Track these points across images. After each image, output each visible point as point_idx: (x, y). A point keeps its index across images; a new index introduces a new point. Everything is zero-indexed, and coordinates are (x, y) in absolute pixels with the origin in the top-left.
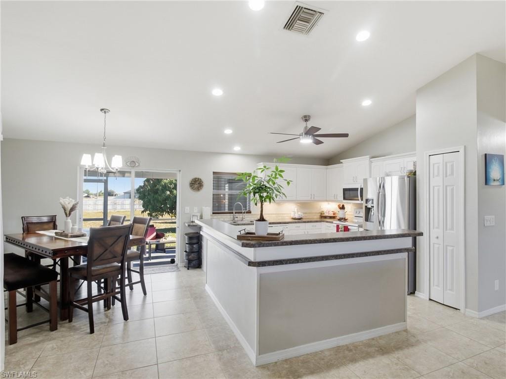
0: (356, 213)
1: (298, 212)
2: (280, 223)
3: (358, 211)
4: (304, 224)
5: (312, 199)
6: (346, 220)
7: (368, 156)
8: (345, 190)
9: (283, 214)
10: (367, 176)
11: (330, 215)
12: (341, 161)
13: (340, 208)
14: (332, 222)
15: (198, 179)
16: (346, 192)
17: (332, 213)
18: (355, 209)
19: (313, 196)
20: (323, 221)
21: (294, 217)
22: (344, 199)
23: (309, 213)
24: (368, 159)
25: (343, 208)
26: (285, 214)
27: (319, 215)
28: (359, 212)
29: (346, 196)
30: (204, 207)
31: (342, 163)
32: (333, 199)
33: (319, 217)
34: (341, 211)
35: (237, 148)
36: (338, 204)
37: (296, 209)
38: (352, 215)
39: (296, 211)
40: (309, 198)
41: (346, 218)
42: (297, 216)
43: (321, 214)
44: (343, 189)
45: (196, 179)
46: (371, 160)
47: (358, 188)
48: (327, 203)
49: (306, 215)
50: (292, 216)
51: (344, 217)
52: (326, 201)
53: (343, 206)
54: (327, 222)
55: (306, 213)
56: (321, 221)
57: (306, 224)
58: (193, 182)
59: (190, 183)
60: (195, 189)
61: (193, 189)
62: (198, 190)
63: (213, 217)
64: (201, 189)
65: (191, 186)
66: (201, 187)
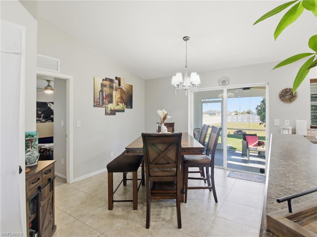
15: (290, 89)
45: (286, 89)
58: (283, 94)
59: (280, 95)
60: (285, 101)
61: (284, 101)
62: (290, 102)
63: (311, 132)
64: (294, 100)
65: (280, 98)
66: (294, 98)
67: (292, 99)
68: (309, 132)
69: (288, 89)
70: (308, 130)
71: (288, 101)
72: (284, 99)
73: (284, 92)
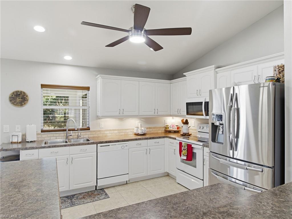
0: (200, 128)
1: (141, 126)
2: (118, 141)
3: (202, 126)
4: (146, 141)
5: (156, 114)
6: (190, 135)
7: (213, 66)
8: (188, 104)
9: (126, 130)
10: (212, 88)
11: (174, 130)
12: (184, 74)
13: (184, 123)
14: (175, 139)
15: (21, 92)
16: (189, 107)
17: (176, 127)
18: (198, 124)
19: (156, 111)
20: (167, 137)
21: (137, 132)
22: (188, 113)
23: (154, 128)
24: (214, 69)
25: (186, 123)
26: (128, 129)
27: (164, 129)
28: (203, 128)
29: (190, 110)
30: (28, 126)
31: (185, 76)
32: (177, 114)
33: (163, 131)
34: (185, 126)
35: (68, 58)
36: (182, 119)
37: (139, 124)
38: (196, 130)
39: (139, 126)
40: (152, 113)
41: (190, 133)
42: (140, 132)
43: (166, 128)
44: (187, 103)
45: (17, 92)
46: (216, 70)
47: (202, 102)
48: (171, 118)
49: (151, 130)
50: (135, 131)
51: (187, 132)
52: (171, 116)
53: (187, 120)
54: (170, 138)
55: (150, 128)
56: (164, 137)
57: (149, 140)
58: (13, 96)
59: (10, 97)
60: (16, 105)
61: (14, 104)
62: (21, 106)
63: (41, 136)
64: (25, 104)
65: (11, 101)
66: (25, 102)
67: (23, 103)
68: (40, 136)
69: (19, 92)
70: (38, 134)
71: (19, 104)
72: (14, 102)
73: (15, 95)
